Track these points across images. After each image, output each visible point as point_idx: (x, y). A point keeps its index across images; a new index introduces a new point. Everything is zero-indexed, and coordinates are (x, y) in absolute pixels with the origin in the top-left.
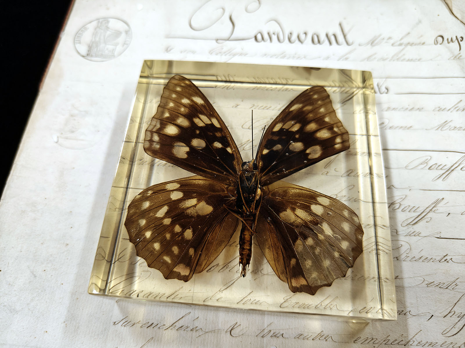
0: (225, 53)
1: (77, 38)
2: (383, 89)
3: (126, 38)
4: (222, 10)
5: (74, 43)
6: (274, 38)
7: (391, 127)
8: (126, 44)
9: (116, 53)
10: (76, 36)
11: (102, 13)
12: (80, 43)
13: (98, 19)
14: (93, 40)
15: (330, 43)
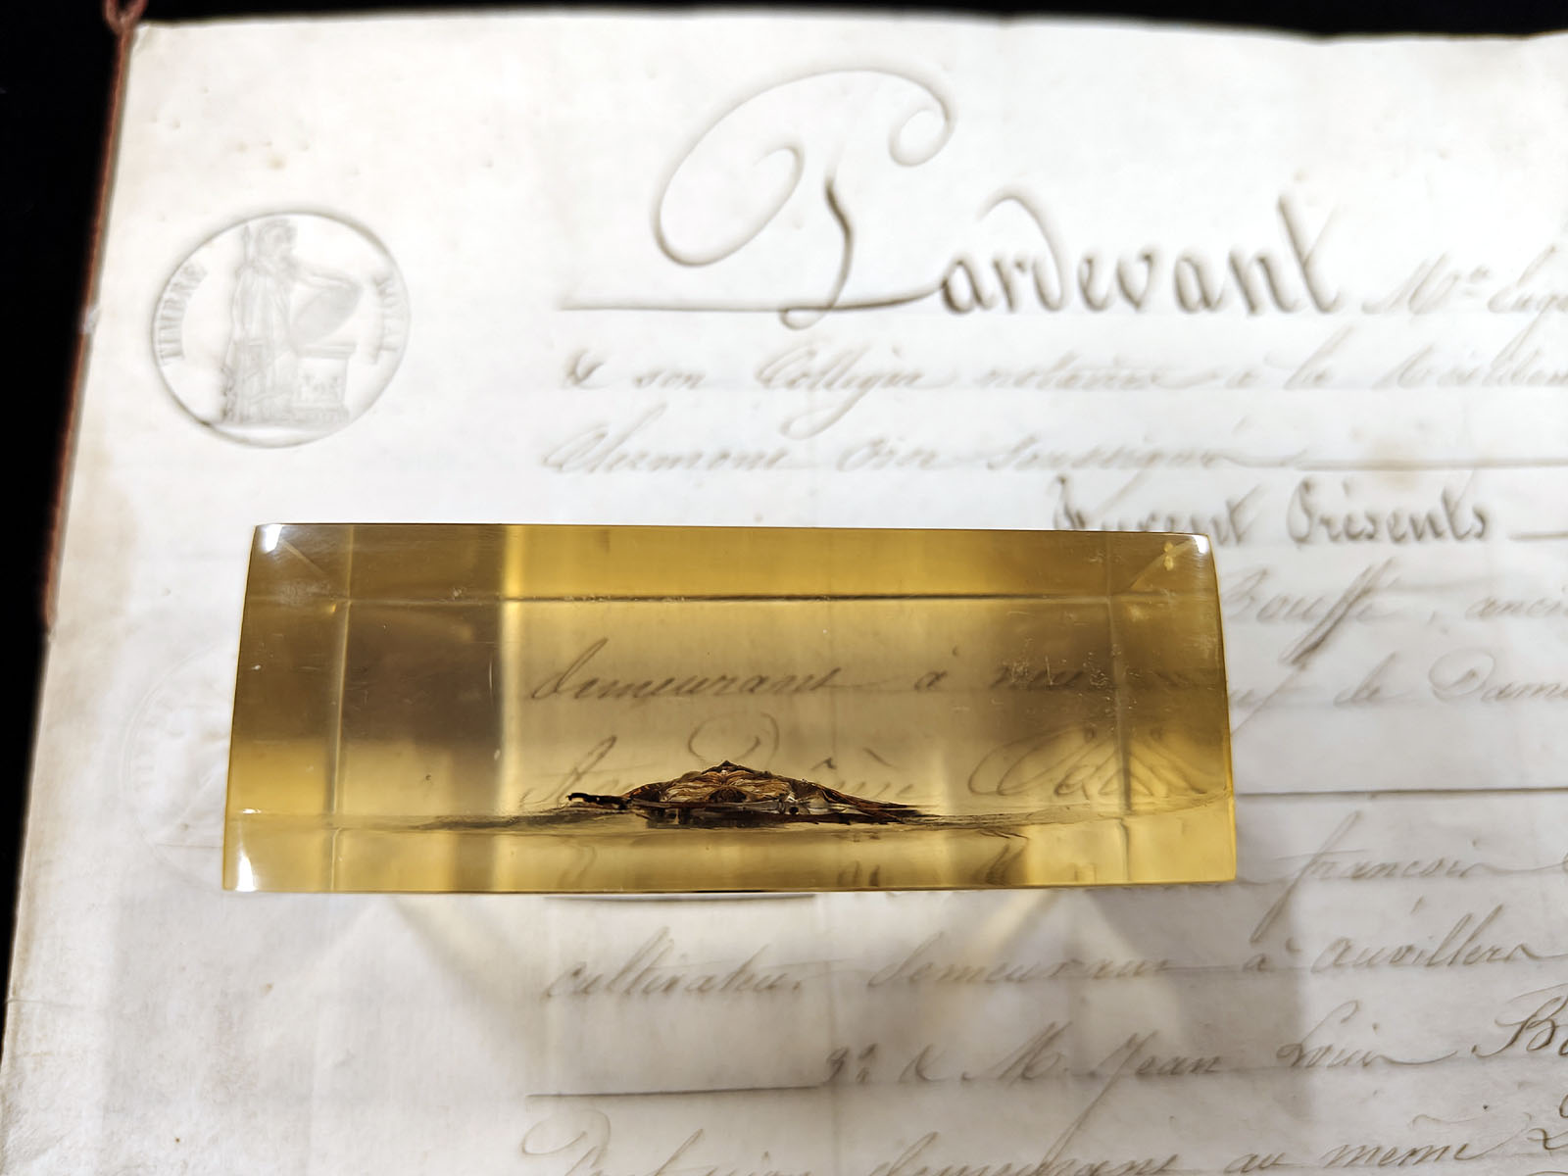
0: (824, 373)
1: (163, 328)
2: (1468, 521)
3: (384, 317)
4: (789, 157)
5: (155, 357)
6: (1024, 284)
7: (1501, 693)
8: (389, 349)
9: (351, 398)
10: (153, 319)
11: (258, 191)
12: (178, 353)
13: (240, 221)
14: (238, 334)
15: (1252, 307)
